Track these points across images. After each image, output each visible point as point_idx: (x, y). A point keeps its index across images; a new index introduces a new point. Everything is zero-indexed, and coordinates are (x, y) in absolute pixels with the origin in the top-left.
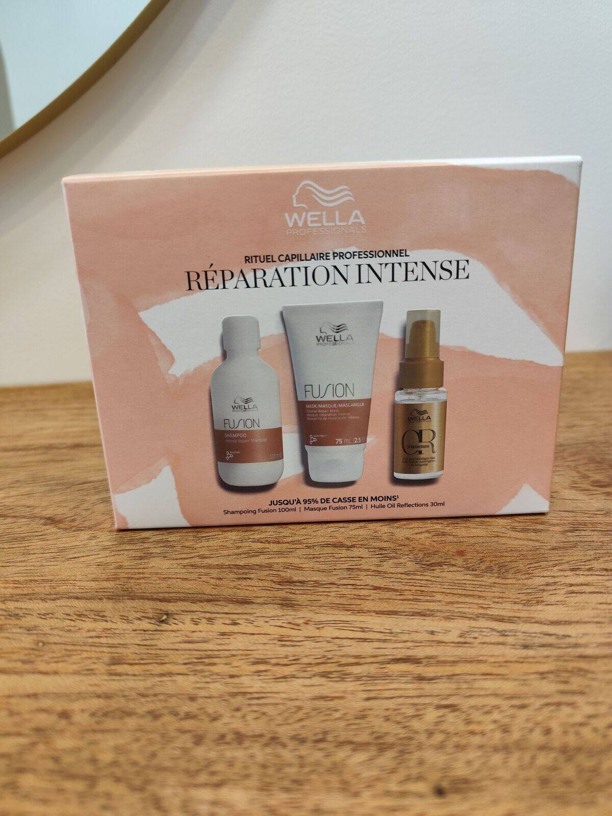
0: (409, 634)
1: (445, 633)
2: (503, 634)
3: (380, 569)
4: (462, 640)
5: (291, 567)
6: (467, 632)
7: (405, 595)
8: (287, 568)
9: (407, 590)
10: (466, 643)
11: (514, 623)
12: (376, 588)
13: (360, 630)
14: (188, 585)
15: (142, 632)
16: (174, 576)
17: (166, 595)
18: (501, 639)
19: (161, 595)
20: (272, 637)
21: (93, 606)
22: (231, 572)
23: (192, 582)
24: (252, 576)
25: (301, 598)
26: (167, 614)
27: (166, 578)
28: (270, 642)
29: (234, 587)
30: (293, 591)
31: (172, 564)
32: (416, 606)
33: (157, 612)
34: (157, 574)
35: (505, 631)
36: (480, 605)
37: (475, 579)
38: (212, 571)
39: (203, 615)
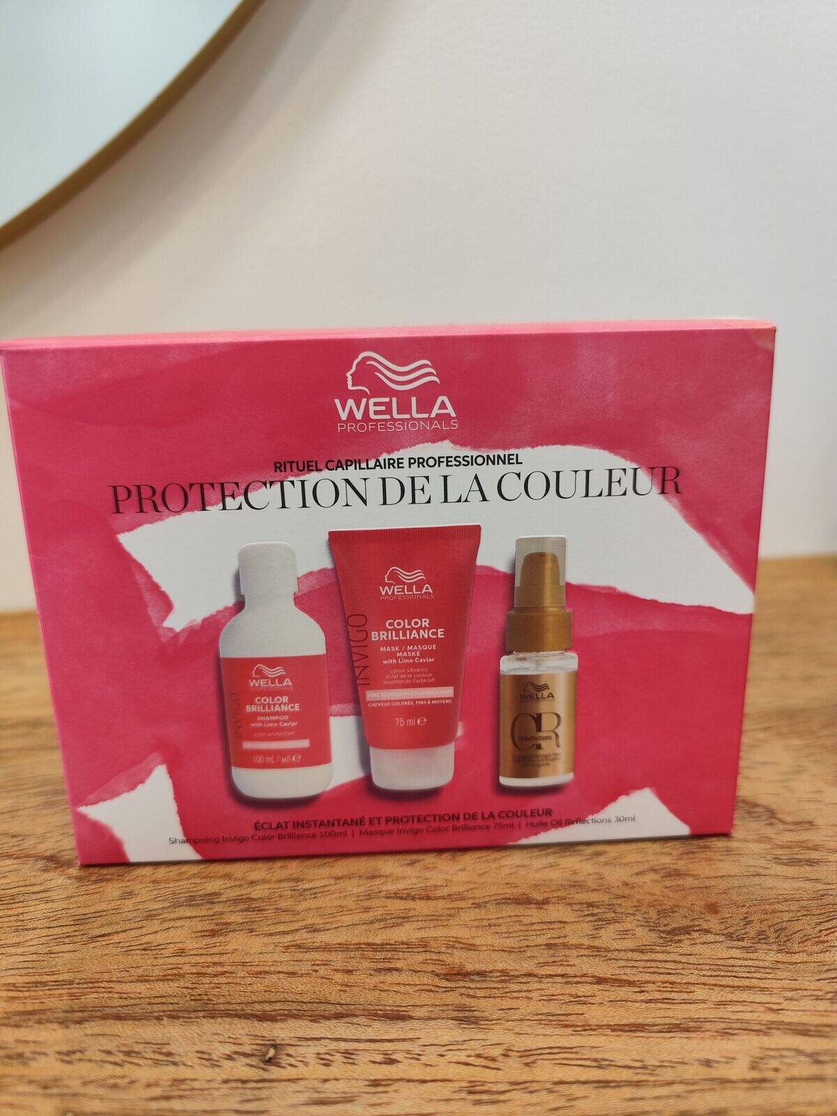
0: (672, 1067)
1: (727, 1063)
2: (815, 1058)
3: (597, 943)
4: (755, 1075)
5: (457, 945)
6: (761, 1059)
7: (647, 992)
8: (453, 947)
9: (648, 982)
10: (763, 1080)
11: (826, 1037)
12: (600, 981)
13: (594, 1064)
14: (299, 985)
15: (239, 1085)
16: (273, 969)
17: (267, 1007)
18: (815, 1070)
19: (257, 1007)
20: (457, 1085)
21: (148, 1032)
22: (364, 957)
23: (304, 980)
24: (399, 965)
25: (487, 1007)
26: (275, 1046)
27: (260, 973)
28: (456, 1096)
29: (375, 988)
30: (471, 992)
31: (266, 945)
32: (670, 1013)
33: (258, 1042)
34: (244, 964)
35: (818, 1054)
36: (767, 1005)
37: (746, 956)
38: (333, 956)
39: (334, 1045)
